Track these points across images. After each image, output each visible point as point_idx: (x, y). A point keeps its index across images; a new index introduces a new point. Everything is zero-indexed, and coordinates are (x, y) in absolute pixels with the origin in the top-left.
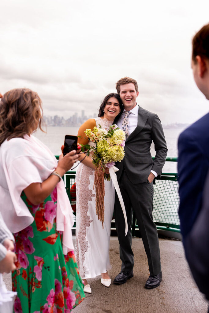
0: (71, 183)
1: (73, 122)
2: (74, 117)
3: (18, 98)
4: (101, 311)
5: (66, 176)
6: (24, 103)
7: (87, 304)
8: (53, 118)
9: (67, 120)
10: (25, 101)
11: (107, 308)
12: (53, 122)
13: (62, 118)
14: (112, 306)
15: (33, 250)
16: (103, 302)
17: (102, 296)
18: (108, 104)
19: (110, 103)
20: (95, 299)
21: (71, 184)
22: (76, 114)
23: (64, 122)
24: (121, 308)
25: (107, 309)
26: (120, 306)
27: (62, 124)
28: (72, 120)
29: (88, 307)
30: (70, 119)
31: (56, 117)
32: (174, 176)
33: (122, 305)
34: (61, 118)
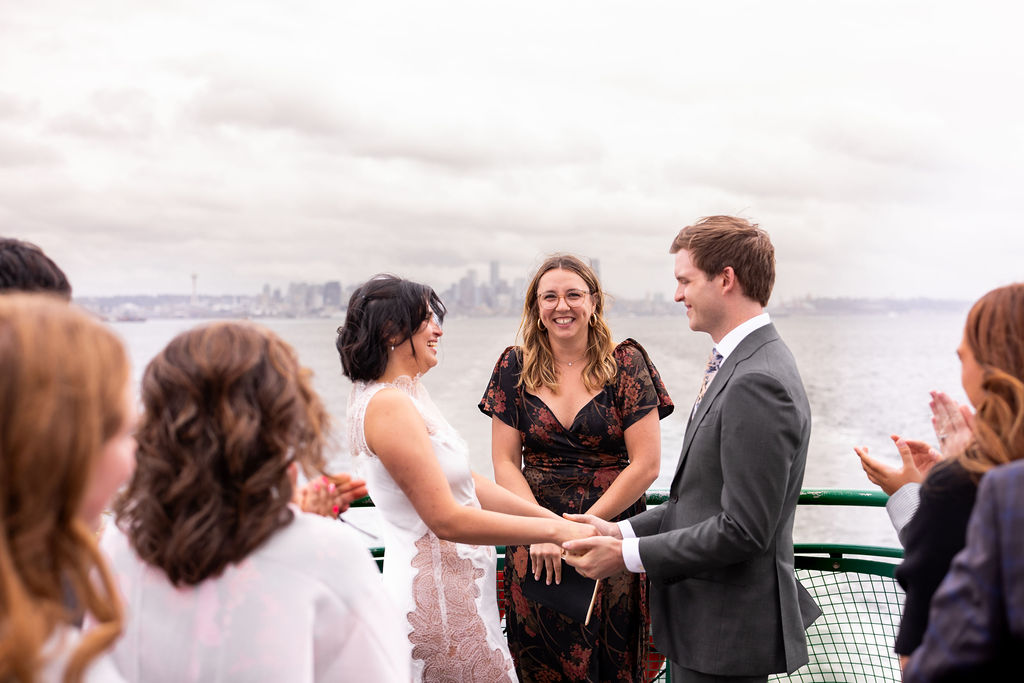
1: (460, 303)
2: (466, 283)
22: (472, 273)
28: (457, 295)
30: (451, 293)
32: (827, 556)
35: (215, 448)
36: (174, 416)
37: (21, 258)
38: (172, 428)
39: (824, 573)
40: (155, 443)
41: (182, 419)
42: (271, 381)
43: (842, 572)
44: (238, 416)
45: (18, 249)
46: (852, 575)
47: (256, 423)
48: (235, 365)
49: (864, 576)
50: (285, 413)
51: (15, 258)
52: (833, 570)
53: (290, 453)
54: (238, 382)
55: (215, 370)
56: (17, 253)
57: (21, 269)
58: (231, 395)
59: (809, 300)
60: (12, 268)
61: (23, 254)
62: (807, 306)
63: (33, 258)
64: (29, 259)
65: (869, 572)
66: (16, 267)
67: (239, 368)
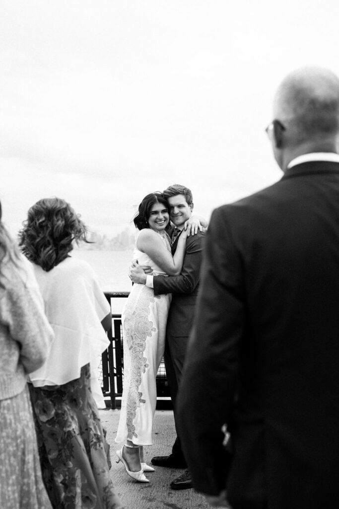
4: (162, 505)
7: (143, 497)
9: (112, 240)
11: (171, 501)
13: (104, 236)
14: (178, 499)
15: (80, 403)
16: (165, 494)
17: (164, 486)
18: (153, 214)
19: (156, 213)
20: (155, 490)
23: (107, 243)
24: (190, 501)
25: (170, 503)
26: (188, 499)
27: (105, 247)
28: (120, 240)
29: (144, 501)
33: (191, 498)
35: (50, 229)
36: (38, 220)
38: (38, 223)
40: (32, 227)
41: (41, 221)
42: (69, 213)
44: (58, 221)
47: (64, 222)
48: (58, 207)
50: (73, 223)
53: (73, 236)
54: (59, 211)
55: (52, 208)
58: (57, 215)
67: (59, 208)
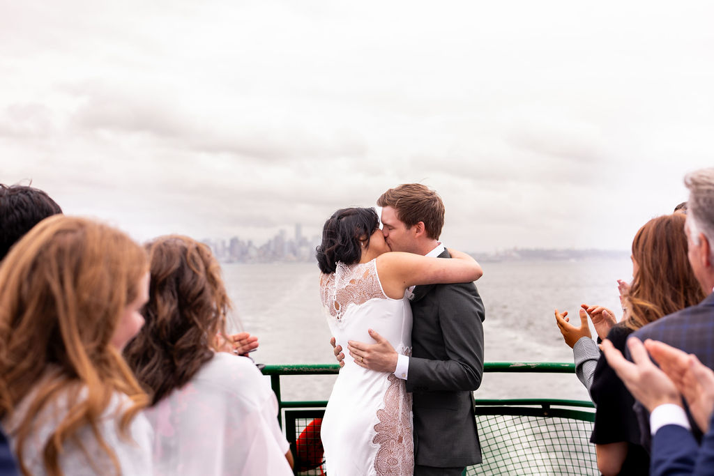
0: (297, 428)
1: (274, 253)
2: (279, 239)
3: (176, 265)
5: (286, 412)
6: (193, 278)
8: (228, 244)
9: (261, 248)
10: (194, 273)
12: (227, 254)
13: (250, 243)
21: (297, 431)
22: (282, 232)
23: (253, 253)
27: (250, 258)
28: (272, 247)
30: (267, 246)
31: (234, 241)
32: (540, 407)
34: (246, 244)
37: (31, 198)
39: (538, 418)
43: (550, 417)
44: (164, 304)
45: (29, 192)
46: (557, 420)
47: (174, 306)
48: (163, 271)
49: (564, 420)
51: (27, 198)
52: (544, 416)
56: (28, 195)
57: (31, 205)
58: (161, 290)
59: (515, 250)
60: (25, 204)
61: (32, 195)
62: (514, 254)
63: (39, 198)
64: (37, 199)
65: (568, 417)
66: (27, 204)
67: (165, 272)
